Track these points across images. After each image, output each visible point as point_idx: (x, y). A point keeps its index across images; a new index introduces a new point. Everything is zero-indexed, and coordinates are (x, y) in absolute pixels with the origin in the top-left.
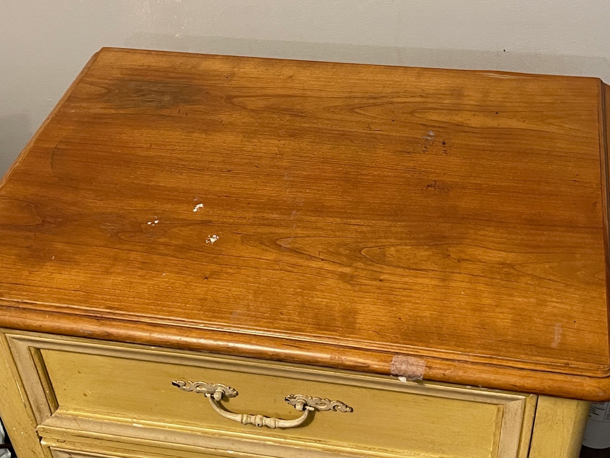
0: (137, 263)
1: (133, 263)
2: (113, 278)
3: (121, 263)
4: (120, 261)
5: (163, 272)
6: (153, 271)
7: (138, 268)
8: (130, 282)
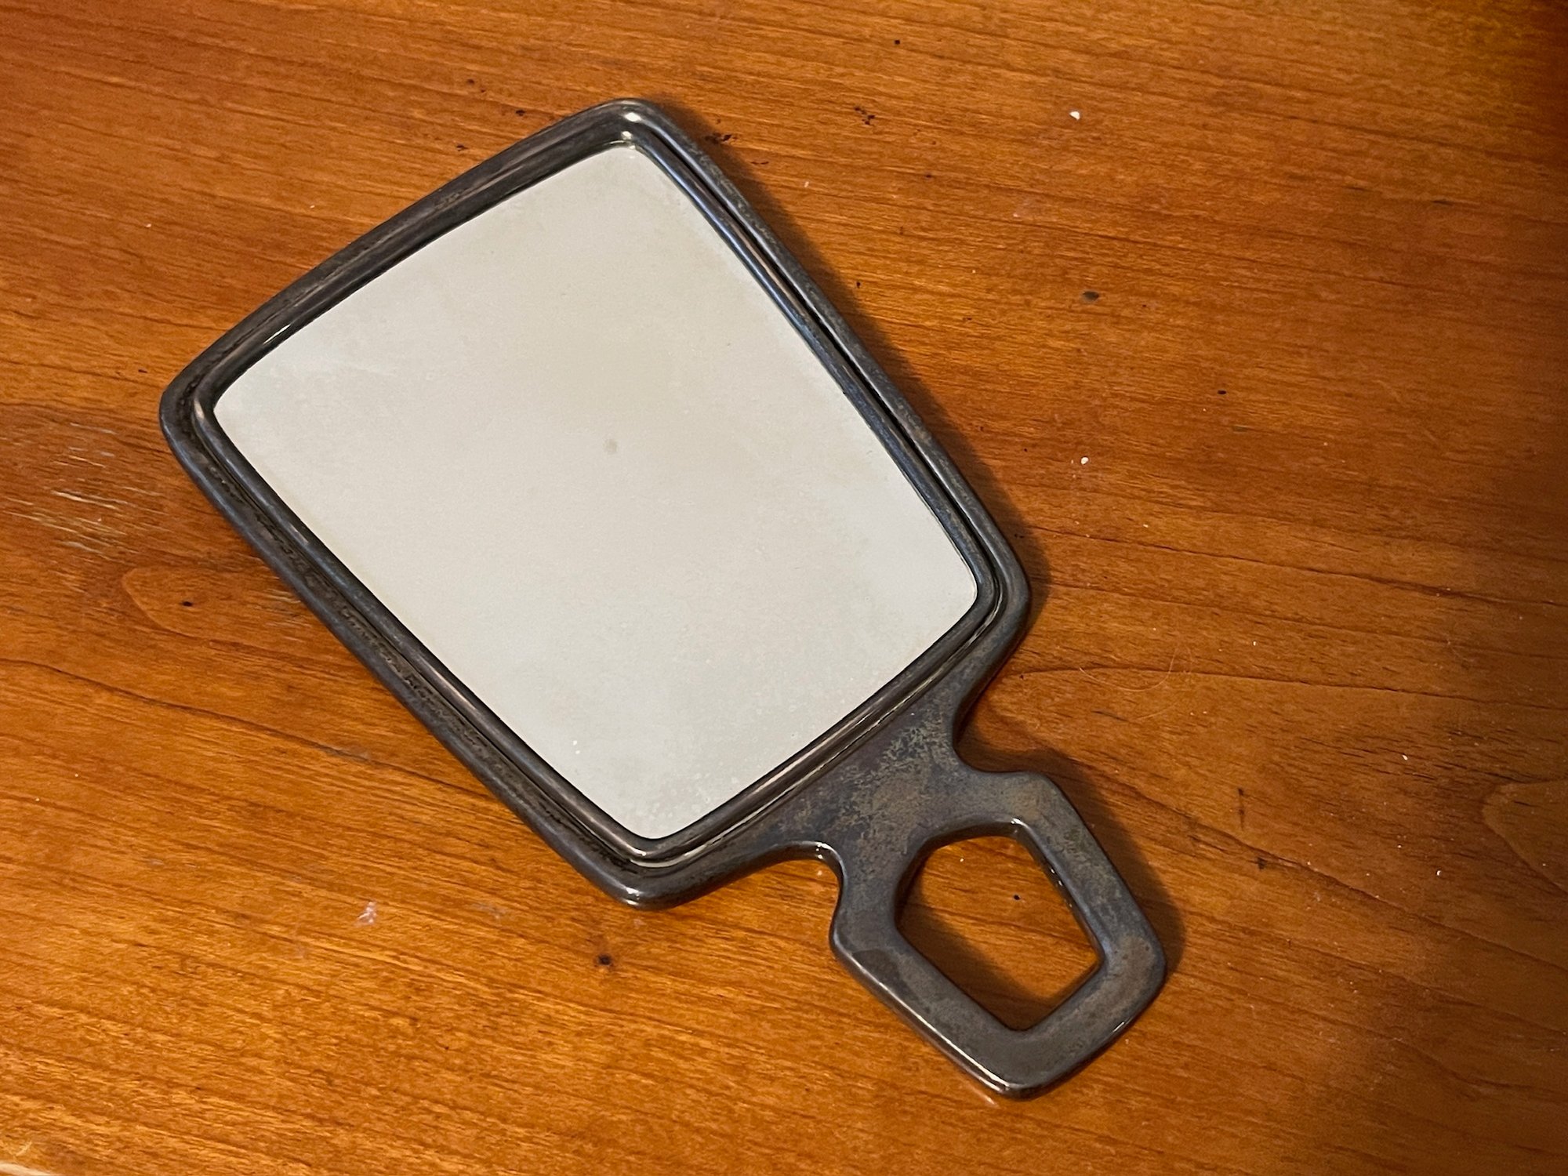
0: (222, 807)
1: (200, 810)
2: (88, 920)
3: (132, 803)
4: (128, 789)
5: (369, 896)
6: (312, 881)
7: (230, 850)
8: (184, 957)
